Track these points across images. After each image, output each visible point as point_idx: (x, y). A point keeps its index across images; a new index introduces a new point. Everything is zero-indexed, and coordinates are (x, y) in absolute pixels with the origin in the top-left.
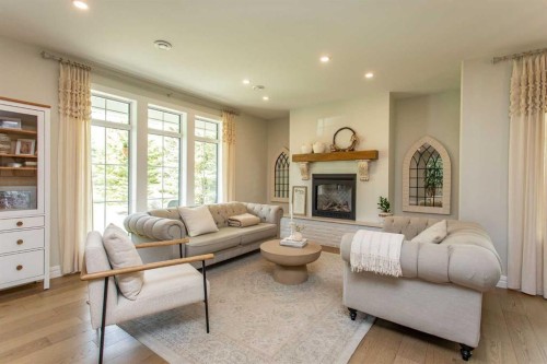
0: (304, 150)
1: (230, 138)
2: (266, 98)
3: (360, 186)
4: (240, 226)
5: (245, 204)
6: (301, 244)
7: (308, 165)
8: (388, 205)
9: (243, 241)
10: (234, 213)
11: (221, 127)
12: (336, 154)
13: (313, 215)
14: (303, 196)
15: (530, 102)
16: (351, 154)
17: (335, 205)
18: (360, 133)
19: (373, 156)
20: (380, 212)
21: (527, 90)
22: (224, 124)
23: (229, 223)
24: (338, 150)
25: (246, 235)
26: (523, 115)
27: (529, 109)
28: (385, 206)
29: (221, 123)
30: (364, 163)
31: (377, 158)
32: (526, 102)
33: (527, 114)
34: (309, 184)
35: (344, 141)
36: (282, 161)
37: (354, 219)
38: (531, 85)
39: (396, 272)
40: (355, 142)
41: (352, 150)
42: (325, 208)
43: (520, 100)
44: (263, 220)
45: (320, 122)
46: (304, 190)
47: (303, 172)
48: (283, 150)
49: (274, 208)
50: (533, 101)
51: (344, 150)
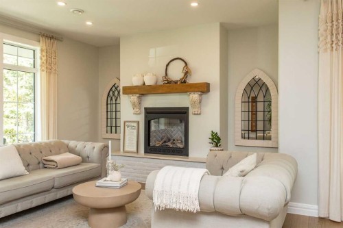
0: (136, 81)
1: (50, 66)
2: (89, 23)
3: (192, 119)
4: (57, 168)
5: (66, 142)
6: (118, 185)
7: (139, 97)
8: (219, 140)
9: (57, 184)
10: (51, 153)
11: (38, 54)
12: (168, 86)
13: (146, 152)
14: (135, 132)
15: (334, 39)
16: (183, 86)
17: (169, 140)
18: (192, 65)
19: (204, 89)
20: (211, 146)
21: (332, 26)
22: (42, 51)
23: (45, 165)
24: (169, 82)
25: (61, 177)
26: (329, 51)
27: (334, 45)
28: (216, 140)
29: (38, 49)
30: (195, 96)
31: (208, 91)
32: (332, 38)
33: (332, 50)
34: (141, 118)
35: (176, 73)
36: (114, 94)
37: (187, 155)
38: (335, 23)
39: (194, 207)
40: (187, 74)
41: (183, 81)
42: (158, 144)
43: (327, 36)
44: (85, 160)
45: (152, 52)
46: (135, 125)
47: (134, 105)
48: (116, 81)
49: (98, 145)
50: (337, 38)
51: (176, 82)
